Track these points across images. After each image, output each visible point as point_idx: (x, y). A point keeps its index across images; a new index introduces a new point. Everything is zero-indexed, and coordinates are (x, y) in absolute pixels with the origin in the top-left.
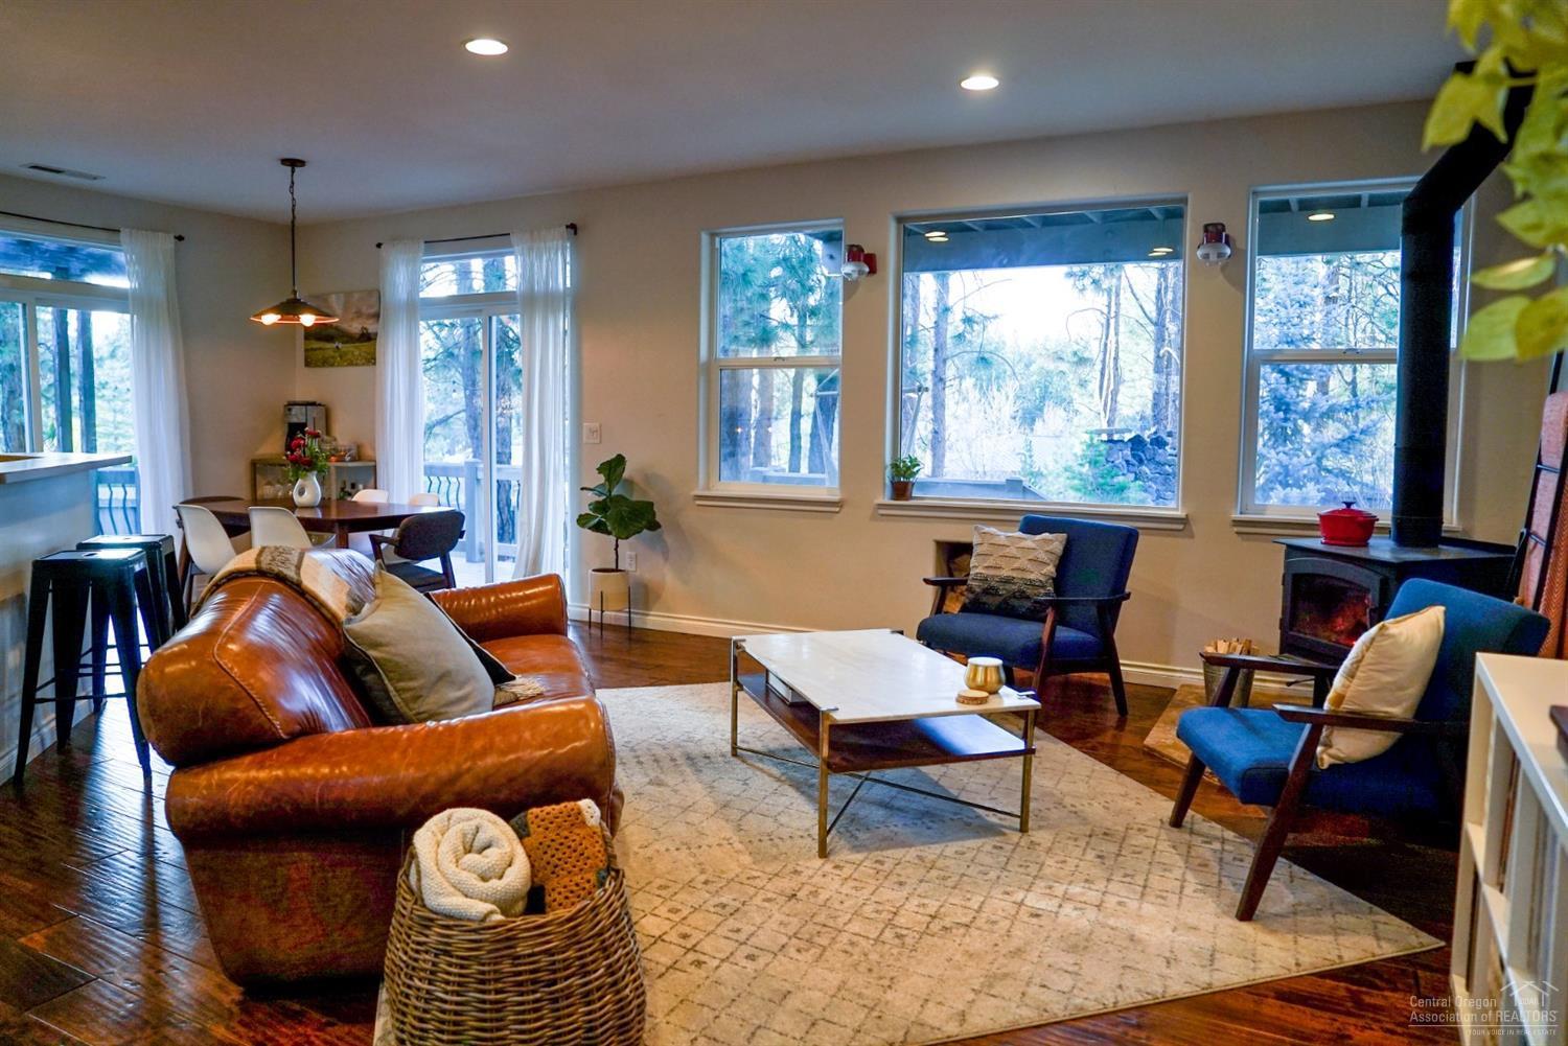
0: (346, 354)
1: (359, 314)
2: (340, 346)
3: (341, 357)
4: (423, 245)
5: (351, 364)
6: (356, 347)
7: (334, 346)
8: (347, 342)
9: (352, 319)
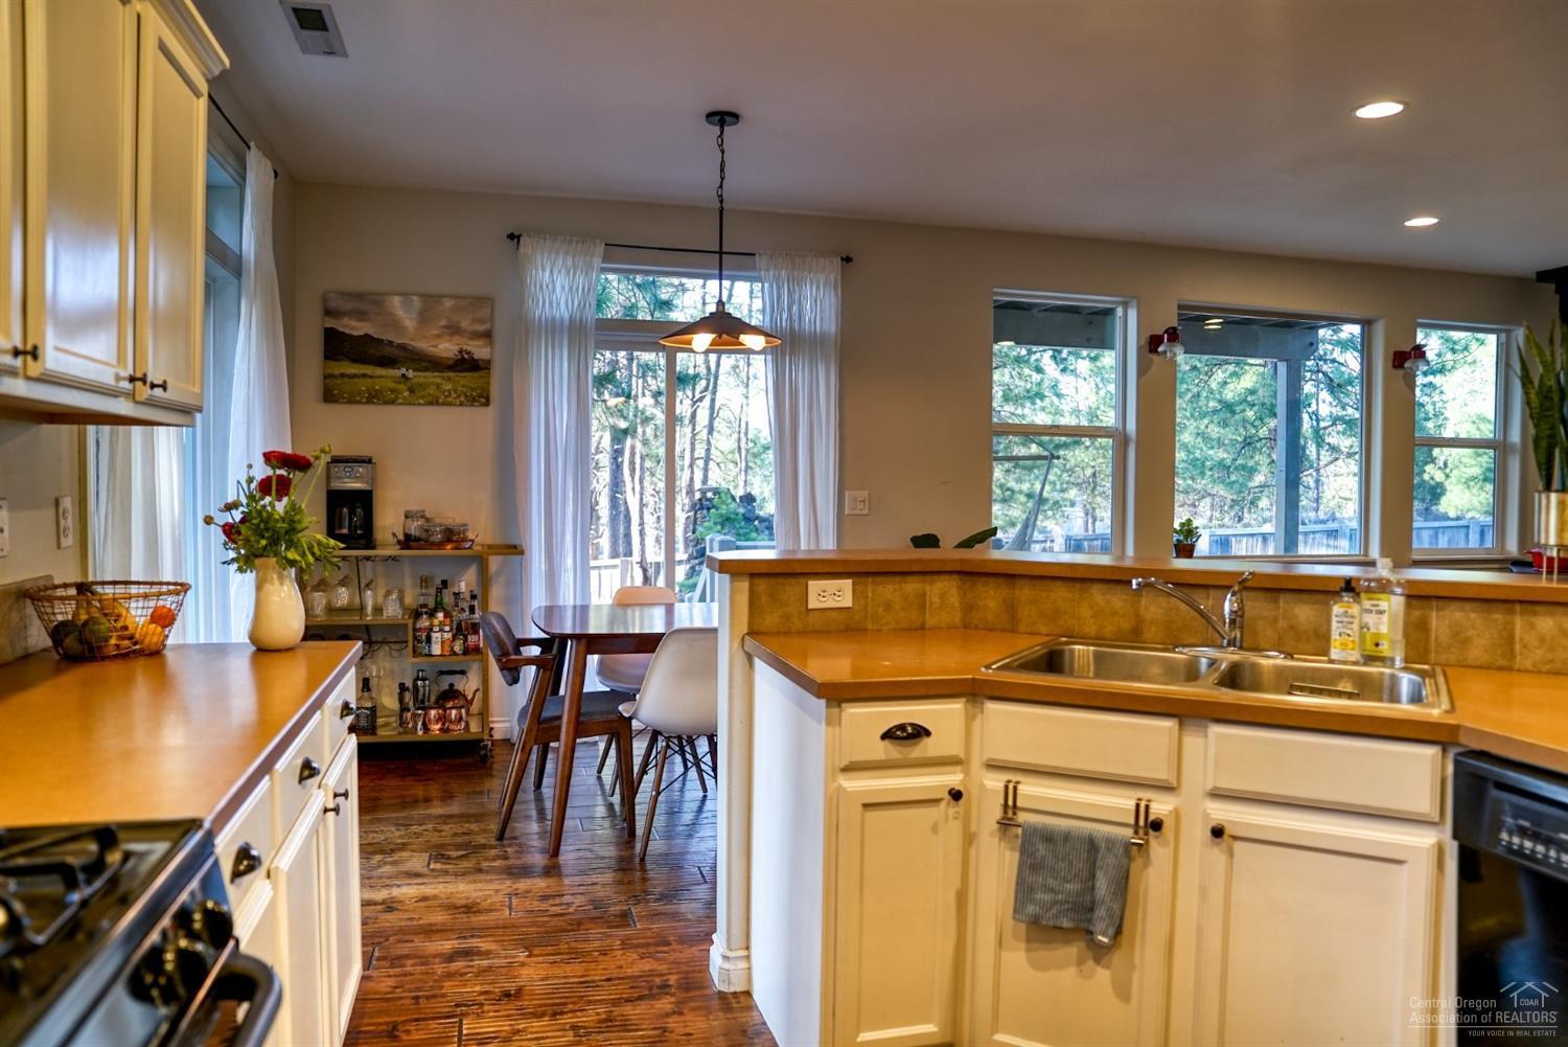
0: (423, 386)
1: (453, 330)
2: (410, 374)
3: (411, 391)
4: (600, 249)
5: (434, 402)
6: (449, 379)
7: (397, 373)
8: (426, 370)
9: (438, 336)
